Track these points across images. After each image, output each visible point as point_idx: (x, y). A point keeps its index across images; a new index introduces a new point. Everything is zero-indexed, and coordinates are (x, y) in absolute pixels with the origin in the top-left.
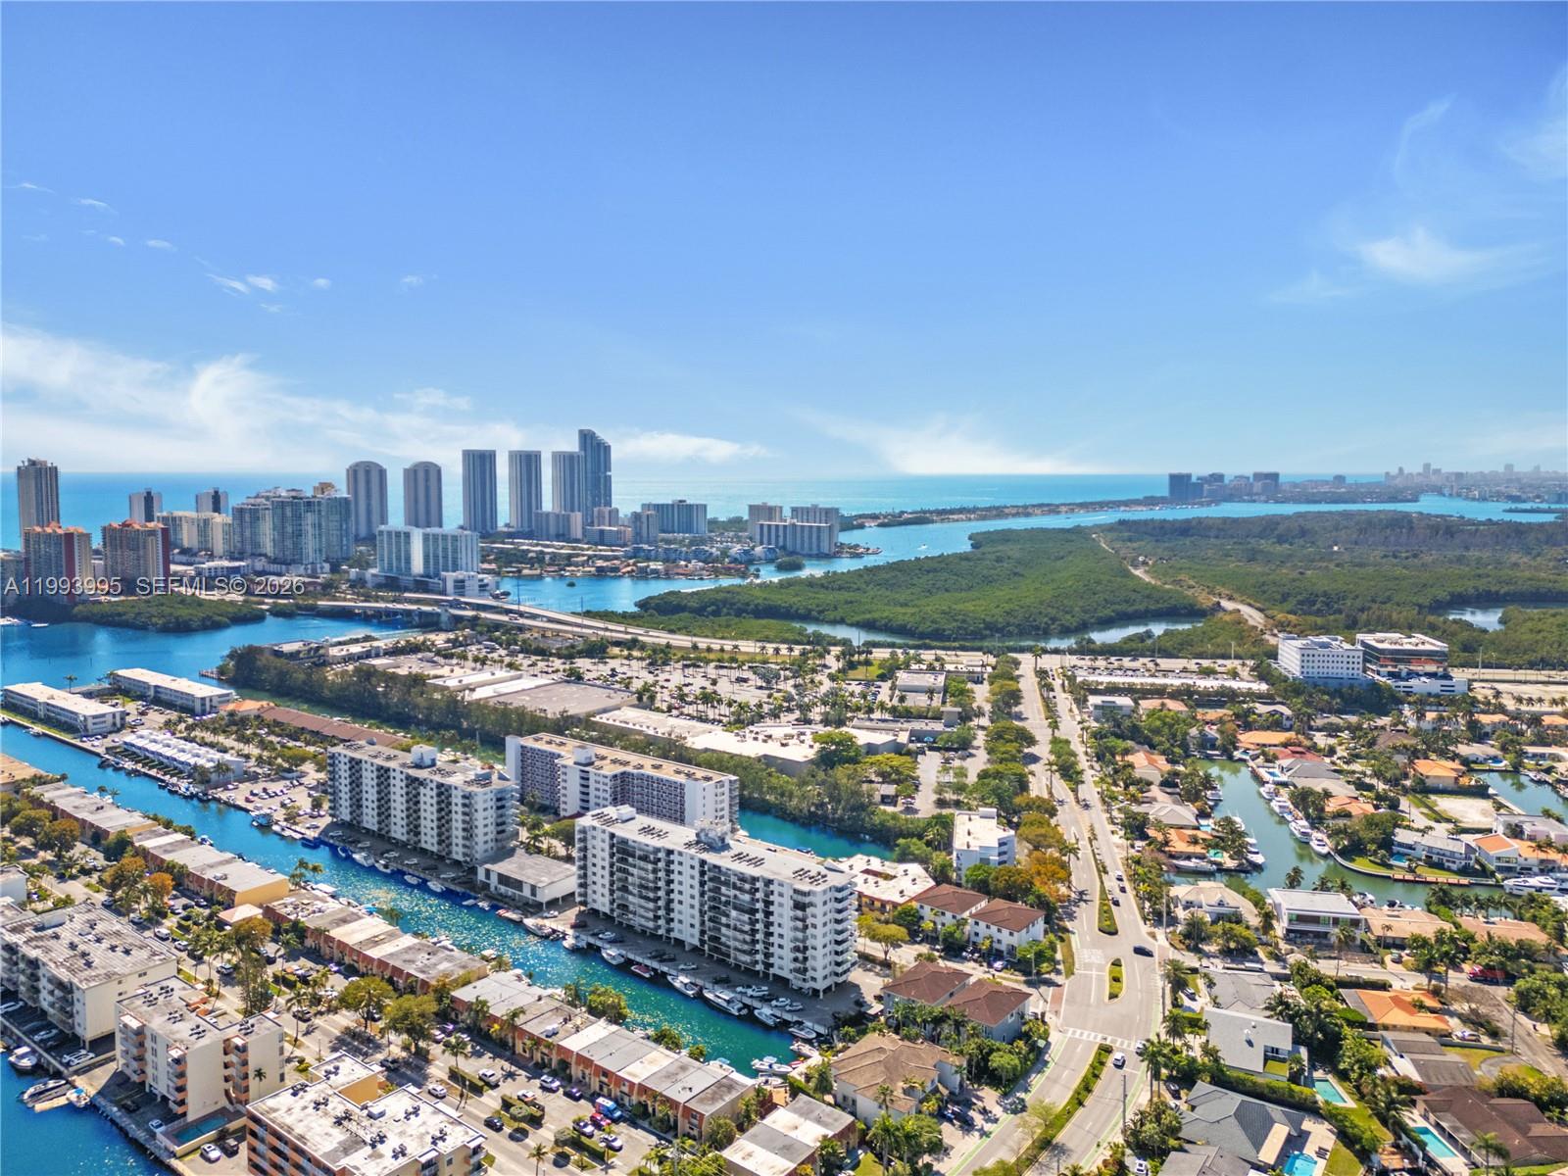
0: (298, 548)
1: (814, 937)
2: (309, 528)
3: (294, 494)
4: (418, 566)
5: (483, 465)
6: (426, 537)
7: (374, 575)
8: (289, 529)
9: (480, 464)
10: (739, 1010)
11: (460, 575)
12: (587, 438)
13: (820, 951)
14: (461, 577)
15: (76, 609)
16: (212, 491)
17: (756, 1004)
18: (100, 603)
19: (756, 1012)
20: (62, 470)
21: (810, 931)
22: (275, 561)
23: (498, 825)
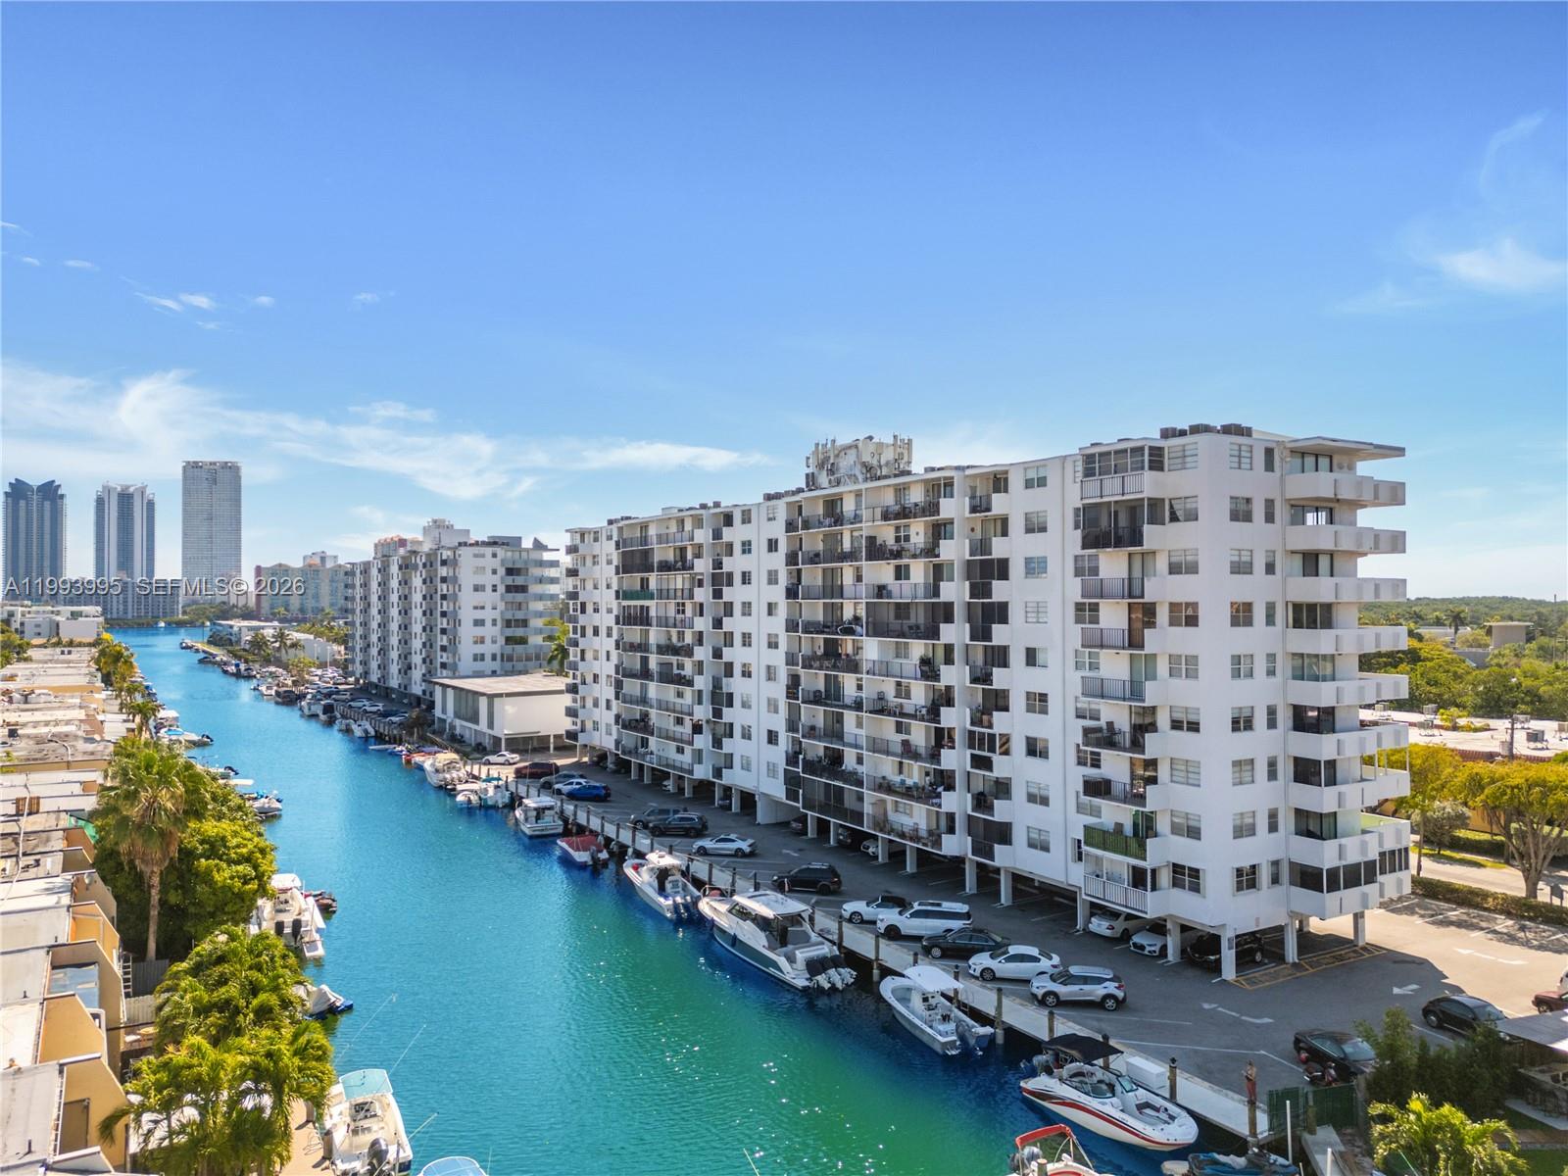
1: (1186, 666)
10: (815, 966)
13: (1216, 747)
17: (891, 954)
19: (887, 987)
21: (1162, 639)
23: (508, 623)
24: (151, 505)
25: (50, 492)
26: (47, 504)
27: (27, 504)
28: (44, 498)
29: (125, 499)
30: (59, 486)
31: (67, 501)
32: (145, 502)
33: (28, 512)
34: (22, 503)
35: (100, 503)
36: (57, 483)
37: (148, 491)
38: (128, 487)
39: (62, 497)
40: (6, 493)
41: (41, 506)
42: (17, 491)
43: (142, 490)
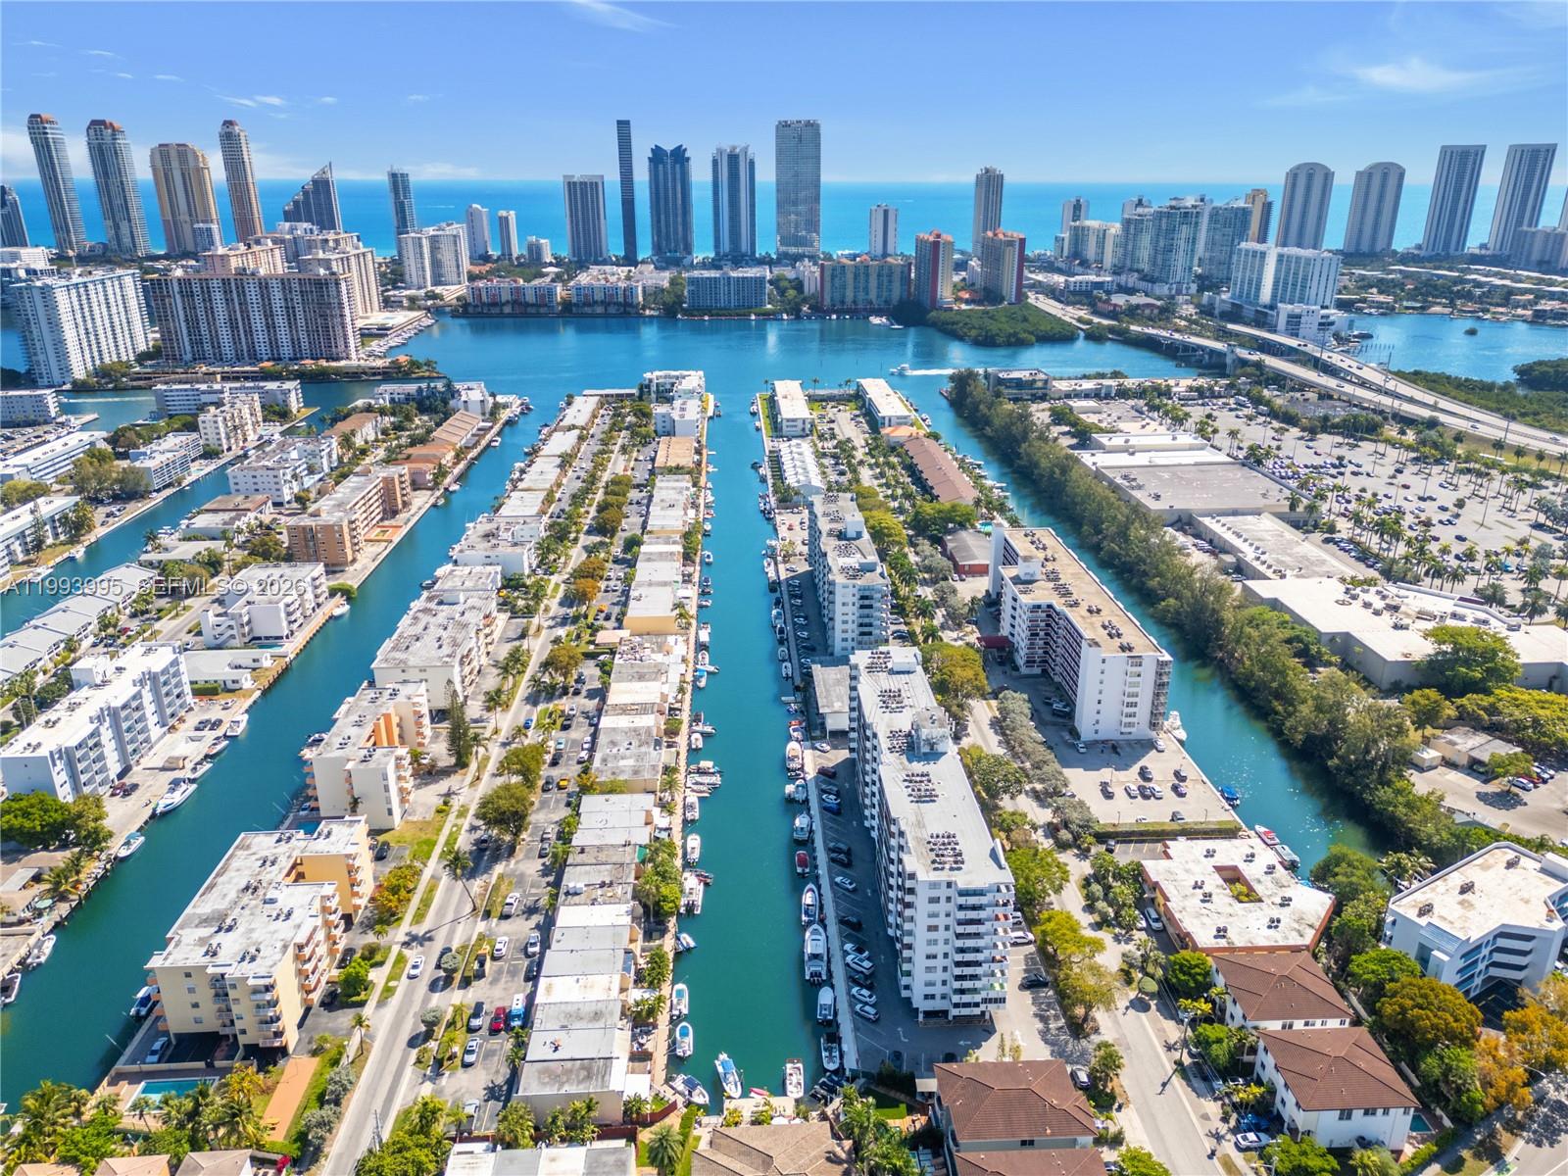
0: (1166, 266)
2: (1182, 243)
3: (1174, 203)
4: (1266, 295)
6: (1280, 257)
7: (1223, 301)
8: (1162, 244)
11: (1297, 308)
14: (1297, 311)
15: (934, 314)
16: (1073, 200)
18: (951, 309)
20: (1007, 180)
22: (1144, 278)
23: (861, 625)
24: (752, 164)
25: (679, 156)
26: (678, 166)
27: (664, 166)
28: (676, 162)
29: (733, 159)
30: (685, 150)
31: (691, 162)
32: (748, 161)
33: (665, 174)
34: (661, 167)
35: (715, 163)
36: (683, 148)
37: (750, 152)
38: (734, 148)
39: (688, 159)
40: (649, 158)
41: (673, 168)
42: (657, 156)
43: (745, 150)
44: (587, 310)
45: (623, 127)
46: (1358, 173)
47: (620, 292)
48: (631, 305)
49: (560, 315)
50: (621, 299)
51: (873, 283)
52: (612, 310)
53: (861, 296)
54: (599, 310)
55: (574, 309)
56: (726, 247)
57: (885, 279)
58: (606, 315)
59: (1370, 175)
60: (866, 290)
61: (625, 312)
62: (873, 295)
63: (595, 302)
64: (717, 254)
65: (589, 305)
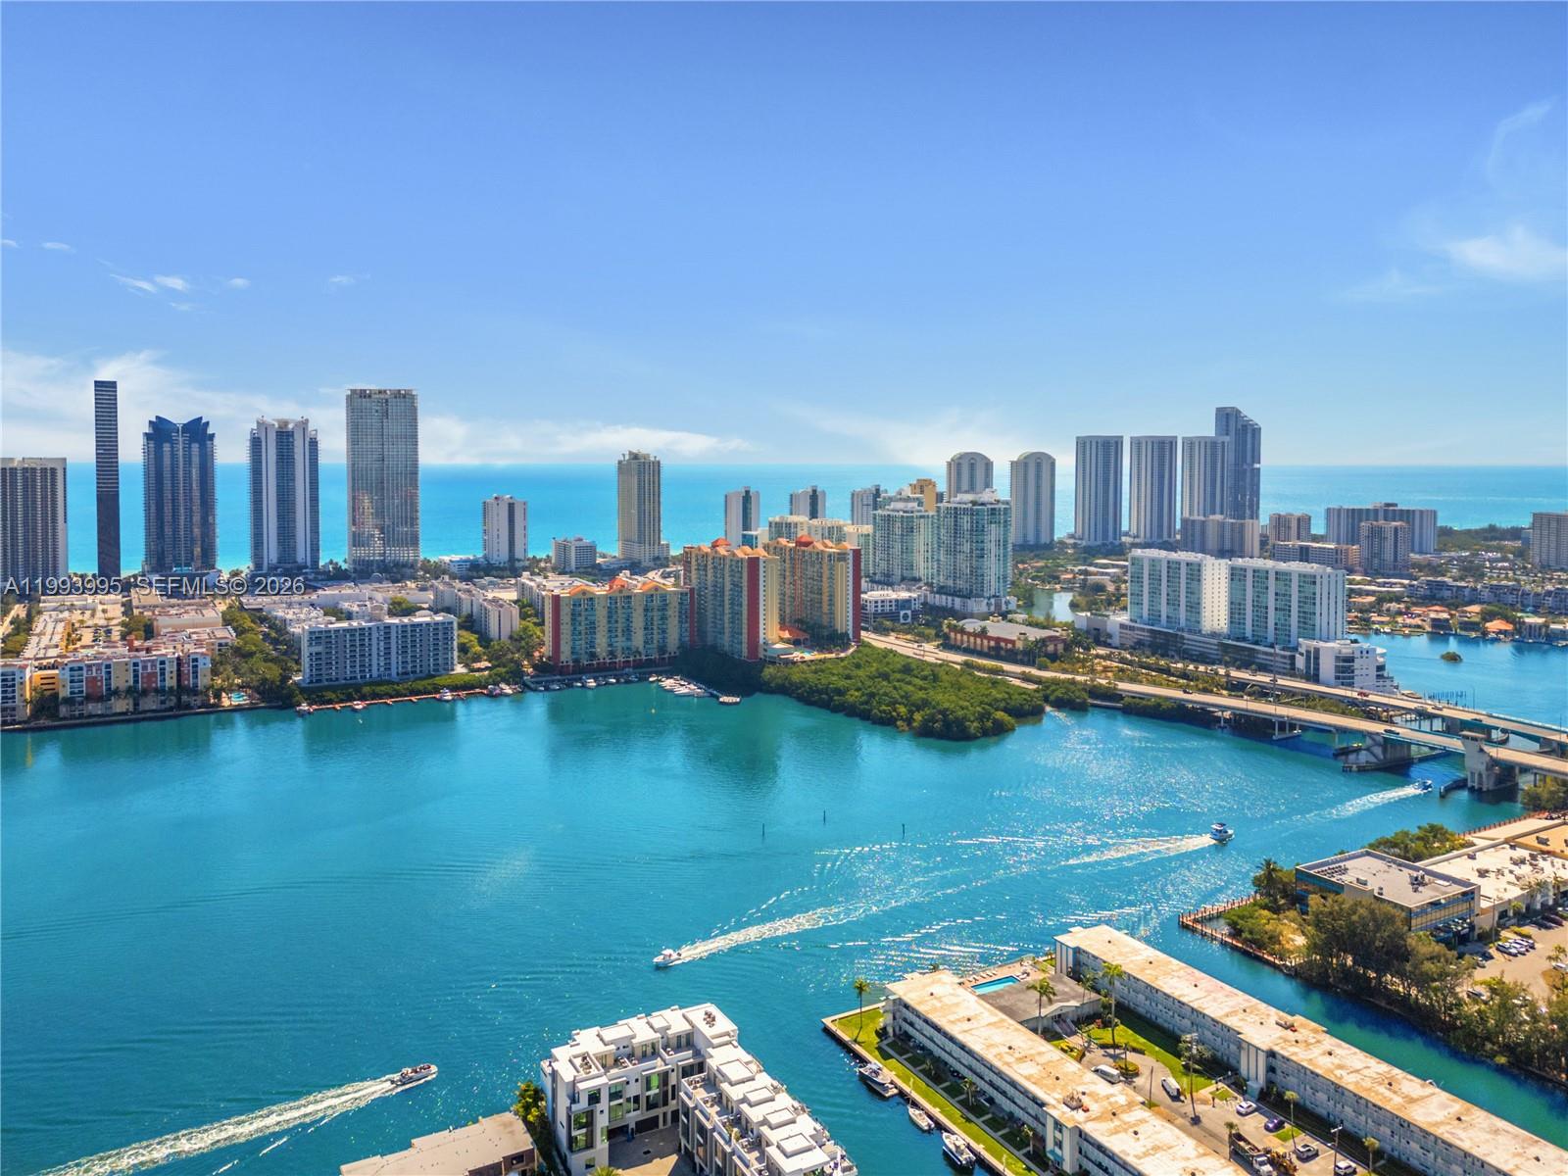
2: (993, 546)
5: (1107, 456)
6: (1239, 572)
7: (1124, 626)
8: (966, 547)
9: (1100, 454)
11: (1345, 647)
12: (1228, 418)
14: (1347, 651)
24: (314, 443)
25: (198, 432)
26: (195, 447)
27: (172, 447)
28: (192, 440)
29: (284, 436)
30: (208, 423)
31: (216, 441)
32: (308, 440)
33: (173, 455)
34: (167, 447)
35: (256, 444)
36: (204, 421)
37: (311, 427)
38: (286, 423)
39: (212, 437)
40: (146, 434)
41: (188, 450)
42: (159, 432)
43: (304, 425)
44: (94, 708)
45: (106, 392)
46: (1012, 463)
47: (171, 669)
48: (194, 691)
49: (29, 727)
50: (171, 682)
51: (638, 622)
52: (150, 703)
53: (620, 642)
54: (121, 705)
55: (63, 710)
56: (272, 554)
57: (656, 615)
58: (135, 717)
59: (1026, 465)
60: (628, 632)
61: (179, 705)
62: (638, 640)
63: (116, 693)
64: (258, 566)
65: (100, 699)
